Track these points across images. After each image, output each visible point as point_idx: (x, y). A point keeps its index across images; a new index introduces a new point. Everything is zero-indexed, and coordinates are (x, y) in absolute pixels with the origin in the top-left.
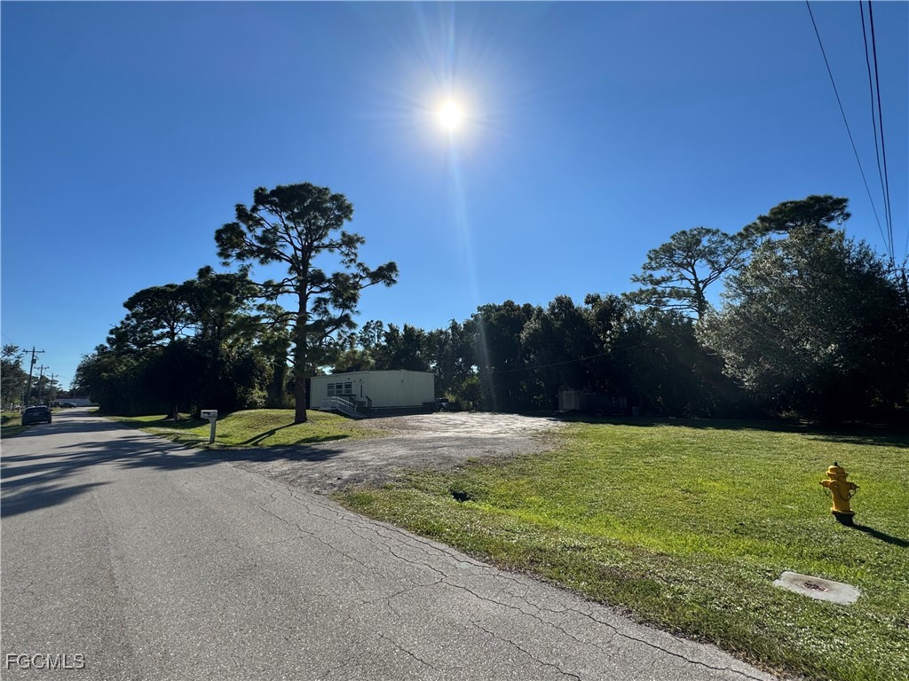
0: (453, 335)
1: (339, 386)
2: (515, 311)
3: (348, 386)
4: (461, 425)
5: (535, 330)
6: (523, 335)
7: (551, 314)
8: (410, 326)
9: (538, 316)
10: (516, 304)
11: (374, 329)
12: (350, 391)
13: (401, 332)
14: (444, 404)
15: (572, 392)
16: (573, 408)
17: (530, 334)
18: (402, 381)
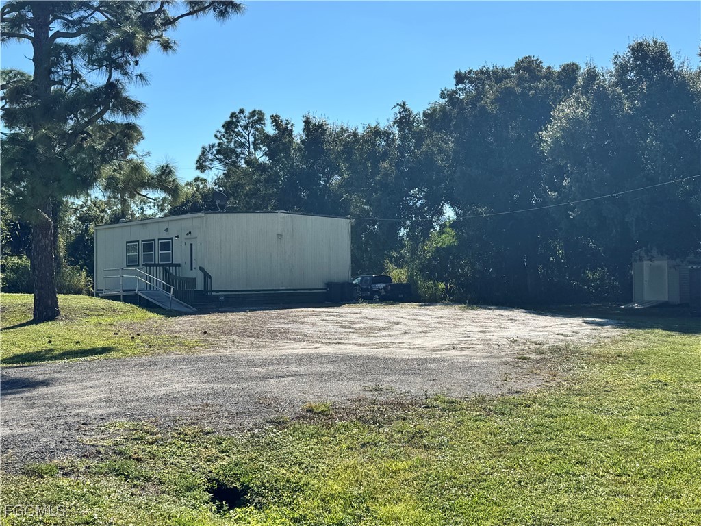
0: (403, 138)
1: (149, 247)
2: (539, 79)
3: (166, 245)
4: (381, 329)
5: (575, 121)
6: (548, 134)
7: (617, 84)
8: (317, 118)
9: (586, 88)
10: (545, 65)
11: (246, 127)
12: (169, 257)
13: (298, 132)
14: (381, 286)
15: (664, 263)
16: (664, 297)
17: (562, 129)
18: (280, 236)
